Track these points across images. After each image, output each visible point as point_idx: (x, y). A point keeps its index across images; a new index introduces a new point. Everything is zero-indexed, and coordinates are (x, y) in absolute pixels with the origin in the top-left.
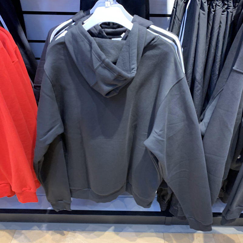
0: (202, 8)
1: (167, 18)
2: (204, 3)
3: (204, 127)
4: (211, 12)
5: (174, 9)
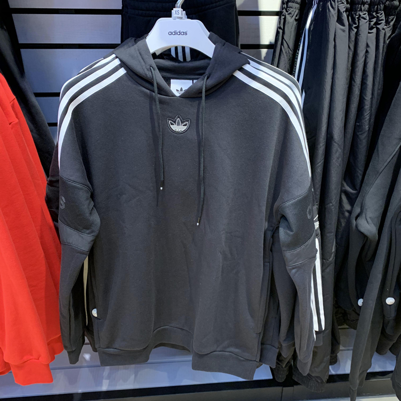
2: (343, 13)
4: (352, 29)
5: (279, 30)
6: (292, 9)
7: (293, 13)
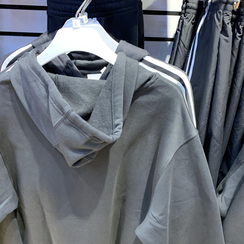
0: (224, 31)
1: (167, 43)
2: (227, 25)
3: (225, 204)
4: (237, 38)
5: (177, 31)
6: (190, 14)
7: (190, 18)
